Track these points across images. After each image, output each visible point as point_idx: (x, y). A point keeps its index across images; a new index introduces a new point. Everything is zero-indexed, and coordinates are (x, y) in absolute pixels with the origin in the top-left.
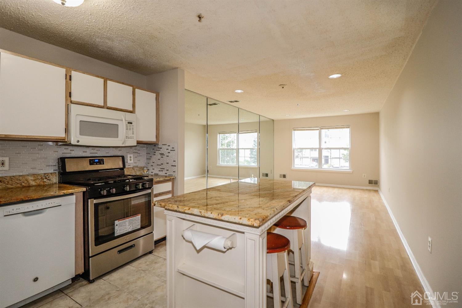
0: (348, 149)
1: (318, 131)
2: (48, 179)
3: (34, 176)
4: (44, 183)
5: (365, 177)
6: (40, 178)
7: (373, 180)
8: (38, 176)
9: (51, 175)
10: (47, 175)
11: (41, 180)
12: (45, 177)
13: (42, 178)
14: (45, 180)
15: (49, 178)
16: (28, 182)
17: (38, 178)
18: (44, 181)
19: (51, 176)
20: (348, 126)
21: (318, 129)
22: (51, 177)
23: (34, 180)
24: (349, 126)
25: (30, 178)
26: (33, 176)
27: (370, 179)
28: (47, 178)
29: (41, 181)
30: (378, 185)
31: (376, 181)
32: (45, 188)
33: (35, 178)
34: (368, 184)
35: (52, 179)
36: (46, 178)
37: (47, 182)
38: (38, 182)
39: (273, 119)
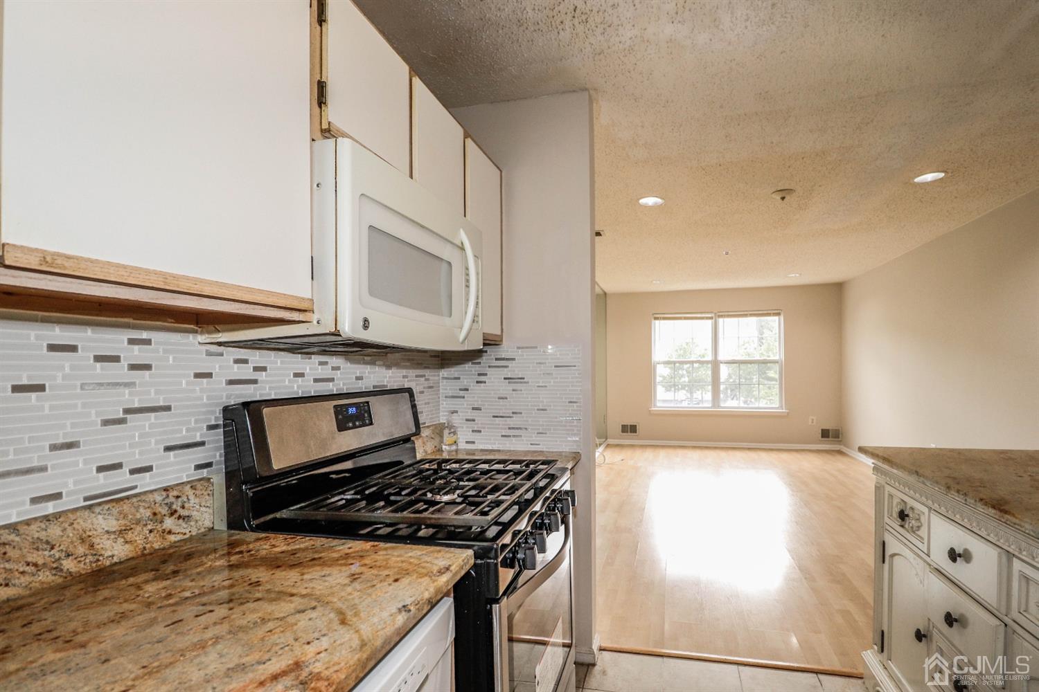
0: (778, 362)
1: (710, 322)
2: (180, 517)
3: (120, 513)
4: (164, 538)
5: (814, 423)
6: (148, 513)
7: (830, 428)
8: (137, 508)
9: (190, 492)
10: (175, 493)
11: (149, 527)
12: (170, 505)
13: (155, 514)
14: (169, 523)
15: (183, 507)
16: (92, 546)
17: (138, 516)
18: (164, 531)
19: (192, 497)
20: (776, 312)
21: (711, 318)
22: (193, 500)
23: (121, 532)
24: (778, 312)
25: (103, 522)
26: (115, 511)
27: (824, 428)
28: (176, 511)
29: (151, 531)
30: (840, 439)
31: (836, 430)
32: (170, 568)
33: (123, 522)
34: (820, 438)
35: (194, 513)
36: (173, 513)
37: (179, 531)
38: (139, 537)
39: (606, 291)
